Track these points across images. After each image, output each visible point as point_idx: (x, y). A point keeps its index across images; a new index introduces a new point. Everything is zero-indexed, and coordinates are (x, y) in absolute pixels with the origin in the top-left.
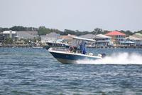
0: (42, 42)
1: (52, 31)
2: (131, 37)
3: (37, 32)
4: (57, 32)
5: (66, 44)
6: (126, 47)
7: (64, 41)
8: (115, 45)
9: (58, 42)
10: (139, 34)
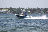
6: (1, 13)
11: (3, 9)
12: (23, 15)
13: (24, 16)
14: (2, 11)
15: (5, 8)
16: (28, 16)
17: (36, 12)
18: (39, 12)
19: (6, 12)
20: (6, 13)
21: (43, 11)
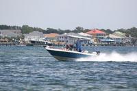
0: (26, 40)
1: (35, 29)
2: (111, 36)
3: (20, 31)
4: (40, 30)
5: (49, 42)
6: (106, 45)
7: (46, 39)
8: (96, 43)
9: (41, 40)
10: (119, 33)
11: (112, 32)
12: (71, 49)
13: (73, 52)
14: (108, 38)
15: (119, 30)
16: (86, 53)
19: (121, 41)
20: (122, 44)
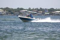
17: (39, 13)
18: (43, 13)
21: (48, 13)
